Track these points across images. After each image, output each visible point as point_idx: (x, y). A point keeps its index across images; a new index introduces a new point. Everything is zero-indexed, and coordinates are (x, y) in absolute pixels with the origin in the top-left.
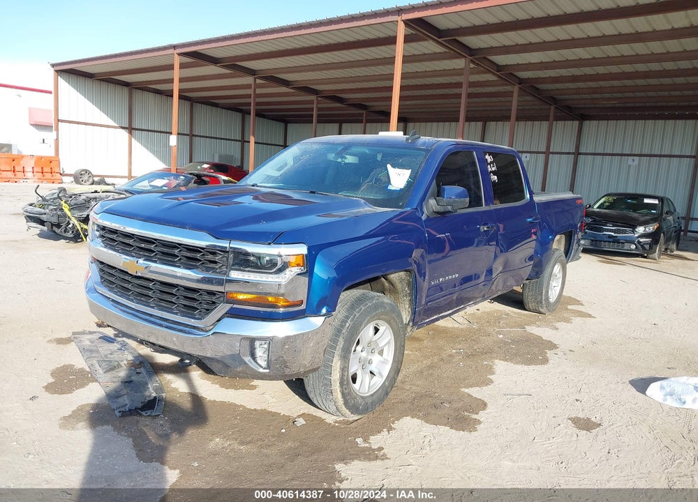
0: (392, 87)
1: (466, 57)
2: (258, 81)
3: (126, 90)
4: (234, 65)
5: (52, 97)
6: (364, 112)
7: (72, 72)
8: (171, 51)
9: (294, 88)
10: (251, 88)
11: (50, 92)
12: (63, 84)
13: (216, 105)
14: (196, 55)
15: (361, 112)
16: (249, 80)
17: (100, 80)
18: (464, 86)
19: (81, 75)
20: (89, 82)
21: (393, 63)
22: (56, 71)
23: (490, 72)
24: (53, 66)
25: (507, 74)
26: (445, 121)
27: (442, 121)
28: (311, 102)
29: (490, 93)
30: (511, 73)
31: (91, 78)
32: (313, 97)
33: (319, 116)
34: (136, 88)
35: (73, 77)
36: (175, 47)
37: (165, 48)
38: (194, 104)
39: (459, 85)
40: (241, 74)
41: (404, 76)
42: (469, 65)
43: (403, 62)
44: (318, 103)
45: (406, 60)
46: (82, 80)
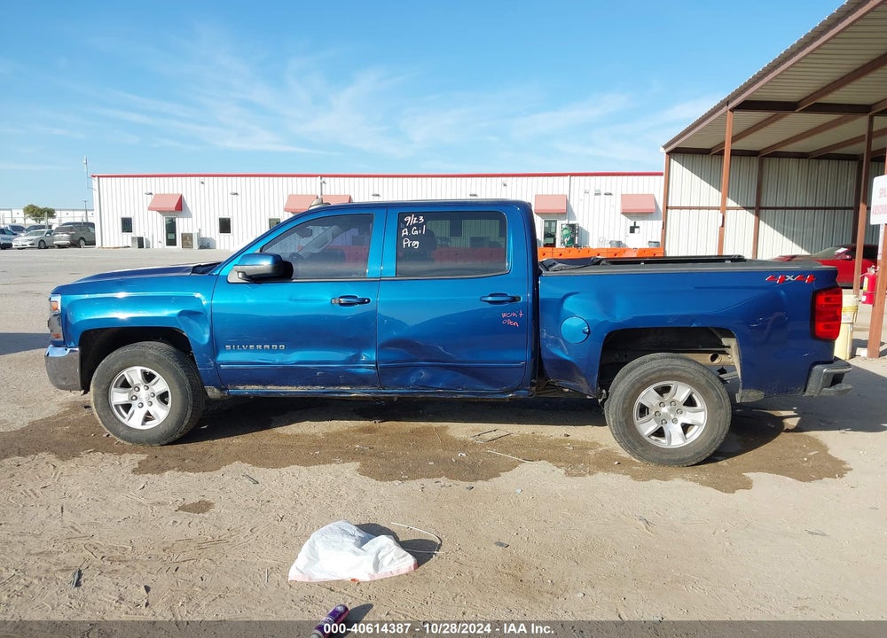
3: (755, 161)
4: (815, 105)
5: (661, 179)
19: (696, 154)
20: (707, 159)
22: (668, 153)
24: (664, 147)
31: (708, 154)
34: (767, 156)
35: (688, 158)
36: (727, 102)
46: (698, 158)
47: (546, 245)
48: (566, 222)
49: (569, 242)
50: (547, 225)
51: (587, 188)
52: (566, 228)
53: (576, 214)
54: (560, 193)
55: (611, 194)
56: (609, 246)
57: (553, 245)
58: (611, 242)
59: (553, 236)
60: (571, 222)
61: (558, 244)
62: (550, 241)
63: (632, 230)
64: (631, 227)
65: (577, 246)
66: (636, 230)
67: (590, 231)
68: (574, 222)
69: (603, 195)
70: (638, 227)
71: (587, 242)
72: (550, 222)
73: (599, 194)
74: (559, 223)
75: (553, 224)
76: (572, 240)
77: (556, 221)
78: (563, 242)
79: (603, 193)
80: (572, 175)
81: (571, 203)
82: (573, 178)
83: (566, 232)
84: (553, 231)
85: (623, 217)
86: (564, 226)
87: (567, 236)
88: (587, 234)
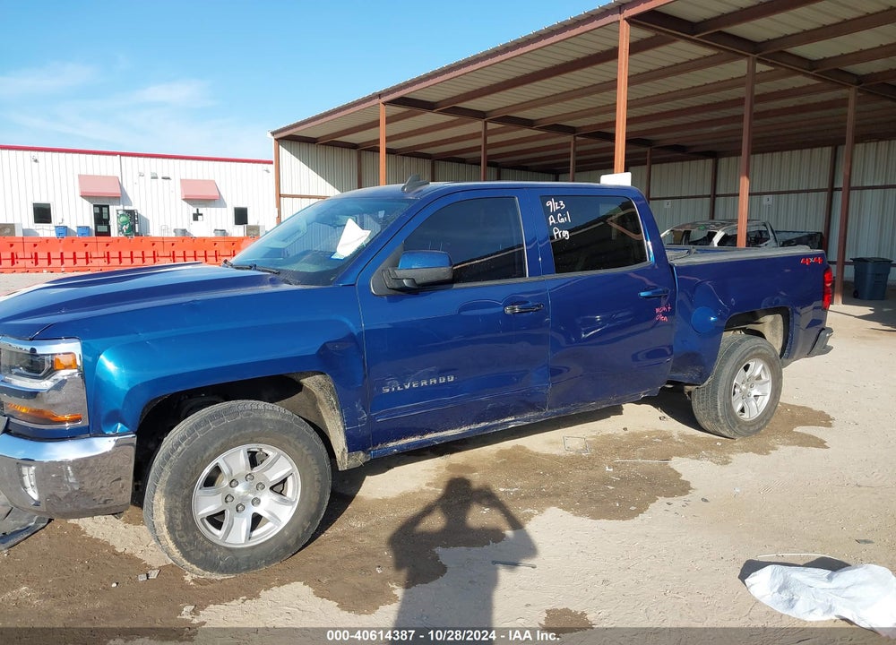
0: (615, 121)
1: (748, 56)
2: (491, 126)
3: (354, 153)
4: (453, 108)
5: (272, 168)
6: (648, 149)
7: (291, 139)
8: (376, 101)
9: (540, 129)
10: (481, 137)
11: (271, 163)
12: (284, 152)
13: (463, 161)
14: (406, 102)
15: (642, 149)
16: (477, 126)
17: (326, 144)
18: (747, 102)
19: (303, 142)
20: (313, 148)
21: (615, 87)
22: (276, 140)
23: (800, 73)
24: (273, 134)
25: (831, 72)
26: (773, 151)
27: (769, 152)
28: (567, 145)
29: (823, 103)
30: (837, 70)
31: (315, 143)
32: (569, 138)
33: (577, 162)
34: (365, 150)
35: (296, 145)
36: (380, 95)
37: (370, 99)
38: (436, 162)
39: (739, 102)
40: (468, 119)
41: (631, 105)
42: (754, 67)
43: (629, 84)
44: (575, 145)
45: (633, 80)
46: (304, 146)
47: (98, 234)
48: (121, 207)
49: (128, 230)
50: (98, 210)
51: (141, 170)
52: (122, 215)
53: (132, 200)
54: (110, 174)
55: (169, 178)
56: (173, 235)
57: (108, 234)
58: (175, 231)
59: (107, 222)
60: (126, 208)
61: (114, 233)
62: (103, 228)
63: (196, 217)
64: (194, 215)
65: (137, 234)
66: (199, 217)
67: (149, 218)
68: (130, 208)
69: (160, 179)
70: (201, 215)
71: (147, 230)
72: (101, 207)
73: (156, 178)
74: (113, 209)
75: (105, 210)
76: (132, 228)
77: (108, 206)
78: (120, 230)
79: (160, 178)
80: (122, 154)
81: (124, 186)
82: (123, 158)
83: (123, 219)
84: (105, 217)
85: (185, 203)
86: (120, 212)
87: (126, 224)
88: (147, 221)
